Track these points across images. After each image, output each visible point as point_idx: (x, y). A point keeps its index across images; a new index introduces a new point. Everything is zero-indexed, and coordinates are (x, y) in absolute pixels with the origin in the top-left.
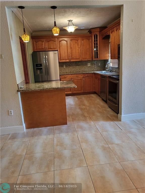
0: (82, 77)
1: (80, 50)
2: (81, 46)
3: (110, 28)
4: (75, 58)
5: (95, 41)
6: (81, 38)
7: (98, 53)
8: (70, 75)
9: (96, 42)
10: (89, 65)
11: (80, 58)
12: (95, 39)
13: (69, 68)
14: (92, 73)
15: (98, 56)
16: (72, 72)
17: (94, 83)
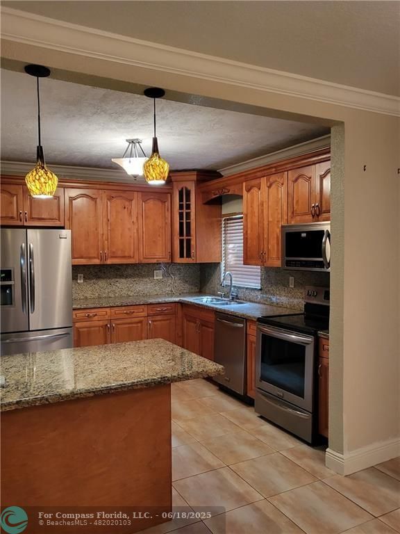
0: (145, 314)
1: (135, 231)
2: (140, 217)
3: (243, 178)
4: (119, 253)
5: (181, 207)
6: (140, 194)
7: (193, 243)
8: (108, 310)
9: (185, 211)
10: (158, 275)
11: (136, 257)
12: (181, 200)
13: (96, 286)
14: (175, 302)
15: (193, 251)
16: (105, 298)
17: (180, 334)
